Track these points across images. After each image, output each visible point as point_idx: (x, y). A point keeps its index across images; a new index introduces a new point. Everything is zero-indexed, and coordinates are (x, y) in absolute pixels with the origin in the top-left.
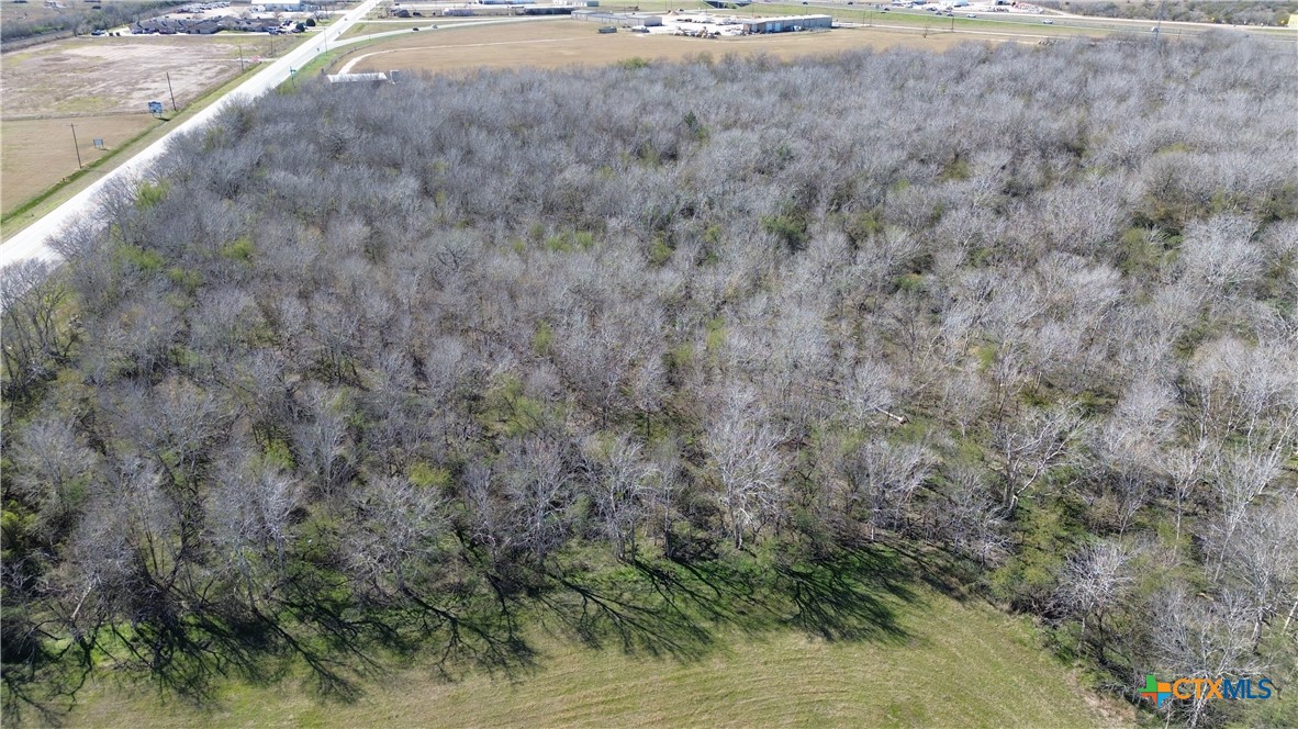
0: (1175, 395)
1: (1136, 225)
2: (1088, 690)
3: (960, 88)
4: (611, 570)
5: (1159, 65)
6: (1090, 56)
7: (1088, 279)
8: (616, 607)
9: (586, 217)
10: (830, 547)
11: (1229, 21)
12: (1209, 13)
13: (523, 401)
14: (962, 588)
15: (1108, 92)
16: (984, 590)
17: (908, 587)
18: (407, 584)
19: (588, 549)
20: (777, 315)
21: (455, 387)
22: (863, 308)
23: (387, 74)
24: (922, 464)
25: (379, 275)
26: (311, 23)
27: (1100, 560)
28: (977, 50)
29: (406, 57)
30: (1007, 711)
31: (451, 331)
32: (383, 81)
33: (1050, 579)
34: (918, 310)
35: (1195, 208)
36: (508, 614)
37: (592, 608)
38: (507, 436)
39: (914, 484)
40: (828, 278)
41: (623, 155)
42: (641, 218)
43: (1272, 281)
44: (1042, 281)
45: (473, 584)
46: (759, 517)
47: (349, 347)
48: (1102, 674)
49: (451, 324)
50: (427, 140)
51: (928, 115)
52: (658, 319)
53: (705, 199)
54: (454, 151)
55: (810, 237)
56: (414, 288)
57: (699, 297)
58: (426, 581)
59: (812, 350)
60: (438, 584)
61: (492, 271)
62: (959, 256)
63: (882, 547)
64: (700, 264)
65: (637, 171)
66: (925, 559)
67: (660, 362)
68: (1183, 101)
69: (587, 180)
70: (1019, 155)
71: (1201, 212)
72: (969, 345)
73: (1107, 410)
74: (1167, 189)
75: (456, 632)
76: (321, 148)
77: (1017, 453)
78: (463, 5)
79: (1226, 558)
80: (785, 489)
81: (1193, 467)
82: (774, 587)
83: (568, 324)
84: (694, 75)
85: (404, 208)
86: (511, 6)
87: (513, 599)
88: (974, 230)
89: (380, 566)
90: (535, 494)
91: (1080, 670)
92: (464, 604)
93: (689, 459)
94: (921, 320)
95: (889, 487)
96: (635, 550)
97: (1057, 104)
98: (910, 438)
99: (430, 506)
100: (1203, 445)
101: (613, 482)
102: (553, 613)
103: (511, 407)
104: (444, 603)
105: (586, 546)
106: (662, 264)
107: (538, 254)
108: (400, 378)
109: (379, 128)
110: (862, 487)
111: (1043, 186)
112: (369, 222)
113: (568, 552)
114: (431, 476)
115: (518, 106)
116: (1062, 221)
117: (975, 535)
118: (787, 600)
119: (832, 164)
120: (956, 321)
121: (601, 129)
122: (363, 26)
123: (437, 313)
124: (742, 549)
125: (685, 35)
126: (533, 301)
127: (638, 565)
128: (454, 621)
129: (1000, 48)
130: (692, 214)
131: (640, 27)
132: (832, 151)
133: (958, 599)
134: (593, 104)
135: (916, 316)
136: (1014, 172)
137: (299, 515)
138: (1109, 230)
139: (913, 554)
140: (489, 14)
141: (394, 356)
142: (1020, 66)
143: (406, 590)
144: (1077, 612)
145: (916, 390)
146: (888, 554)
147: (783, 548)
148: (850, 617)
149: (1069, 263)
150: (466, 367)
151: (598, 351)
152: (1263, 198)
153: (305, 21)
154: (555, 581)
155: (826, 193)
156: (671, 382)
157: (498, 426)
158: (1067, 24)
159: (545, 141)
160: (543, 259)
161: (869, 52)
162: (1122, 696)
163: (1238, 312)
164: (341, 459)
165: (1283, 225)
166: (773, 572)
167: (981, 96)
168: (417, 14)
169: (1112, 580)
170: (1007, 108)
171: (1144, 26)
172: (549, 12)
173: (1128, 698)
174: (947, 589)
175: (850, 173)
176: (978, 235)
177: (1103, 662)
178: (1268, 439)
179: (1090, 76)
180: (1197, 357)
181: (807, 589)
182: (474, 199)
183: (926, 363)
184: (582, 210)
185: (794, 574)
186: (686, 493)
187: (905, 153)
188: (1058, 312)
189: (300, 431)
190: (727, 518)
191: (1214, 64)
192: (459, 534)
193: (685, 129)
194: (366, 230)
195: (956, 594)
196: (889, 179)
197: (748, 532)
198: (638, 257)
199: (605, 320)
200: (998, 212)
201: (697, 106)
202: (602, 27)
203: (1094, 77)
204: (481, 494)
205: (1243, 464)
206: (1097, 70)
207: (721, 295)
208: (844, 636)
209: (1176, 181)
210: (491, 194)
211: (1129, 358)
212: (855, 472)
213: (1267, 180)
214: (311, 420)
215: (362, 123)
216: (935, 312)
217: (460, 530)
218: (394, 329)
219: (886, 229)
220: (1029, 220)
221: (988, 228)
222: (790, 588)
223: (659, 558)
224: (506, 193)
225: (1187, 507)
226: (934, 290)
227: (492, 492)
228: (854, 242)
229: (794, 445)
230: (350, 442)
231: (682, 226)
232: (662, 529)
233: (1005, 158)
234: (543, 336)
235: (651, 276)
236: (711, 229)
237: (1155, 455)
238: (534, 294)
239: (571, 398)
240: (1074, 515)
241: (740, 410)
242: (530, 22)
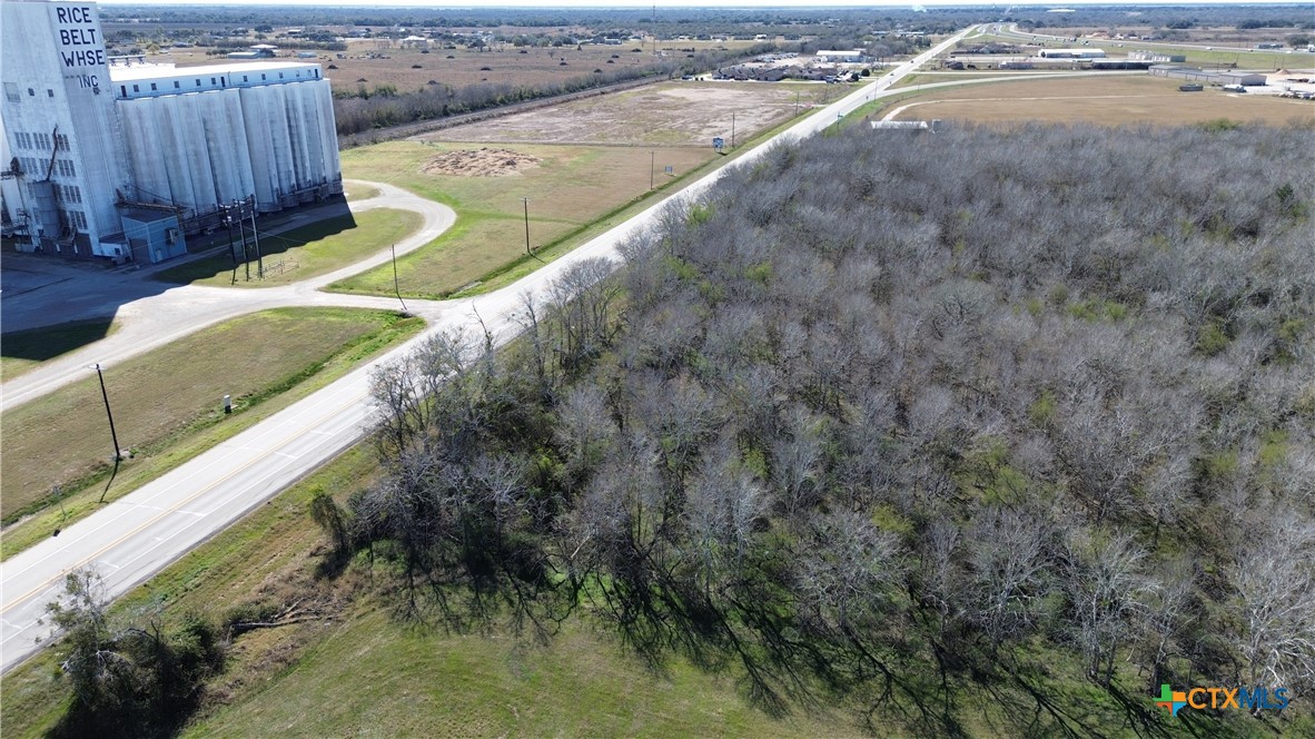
4: (1076, 685)
8: (1075, 727)
9: (1120, 288)
13: (1006, 471)
18: (852, 624)
19: (1054, 652)
21: (935, 439)
23: (929, 123)
25: (881, 314)
26: (866, 73)
29: (951, 107)
31: (942, 382)
32: (924, 129)
36: (947, 689)
37: (1047, 719)
38: (981, 504)
41: (1184, 225)
42: (1193, 296)
45: (917, 646)
46: (1294, 686)
47: (838, 380)
49: (943, 374)
50: (957, 189)
52: (1195, 415)
53: (1290, 287)
54: (982, 203)
56: (914, 333)
57: (1258, 401)
58: (869, 626)
60: (879, 634)
61: (999, 328)
64: (1265, 362)
65: (1201, 243)
67: (1187, 465)
69: (1131, 247)
75: (889, 687)
76: (851, 189)
78: (1023, 58)
83: (1076, 400)
84: (1299, 143)
85: (919, 253)
86: (1077, 60)
87: (955, 676)
89: (828, 596)
90: (1002, 572)
92: (902, 663)
93: (1207, 589)
96: (1111, 672)
99: (886, 553)
101: (1101, 587)
102: (1000, 708)
103: (992, 476)
104: (882, 654)
105: (1050, 648)
106: (1213, 354)
107: (1055, 319)
108: (881, 419)
109: (910, 175)
112: (882, 262)
113: (1027, 646)
114: (894, 523)
115: (1065, 163)
121: (1160, 193)
122: (915, 76)
123: (932, 361)
124: (1259, 717)
125: (1296, 96)
126: (1039, 367)
127: (1113, 690)
128: (889, 676)
130: (1265, 301)
131: (1234, 86)
134: (1157, 167)
137: (762, 524)
140: (1050, 67)
141: (881, 395)
143: (847, 630)
150: (951, 422)
151: (1108, 438)
153: (860, 72)
154: (1007, 675)
156: (1198, 493)
157: (973, 492)
159: (1089, 200)
160: (1059, 325)
164: (808, 483)
168: (971, 67)
172: (1121, 67)
182: (994, 252)
184: (1118, 279)
186: (1192, 626)
189: (779, 448)
190: (1245, 674)
192: (911, 591)
193: (1275, 202)
194: (877, 270)
198: (1180, 341)
199: (1122, 404)
201: (1297, 178)
202: (1185, 84)
204: (942, 555)
207: (1290, 405)
210: (1016, 249)
214: (791, 439)
215: (895, 168)
217: (912, 587)
218: (884, 369)
223: (1142, 691)
224: (1031, 251)
227: (953, 558)
230: (821, 469)
231: (1249, 313)
232: (1153, 660)
234: (1044, 406)
235: (1195, 365)
236: (1289, 324)
238: (1042, 360)
239: (1064, 481)
241: (1292, 548)
242: (1096, 76)
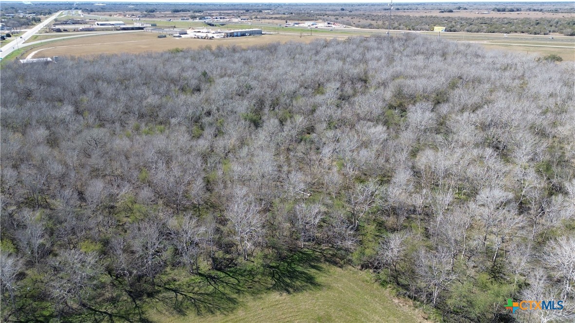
0: (412, 173)
1: (390, 108)
2: (394, 296)
3: (317, 58)
4: (187, 279)
5: (391, 46)
6: (365, 43)
7: (375, 130)
8: (191, 295)
9: (160, 119)
10: (285, 253)
11: (414, 30)
12: (406, 26)
13: (137, 206)
14: (341, 262)
15: (373, 58)
16: (350, 262)
17: (319, 265)
18: (85, 301)
19: (176, 271)
20: (252, 155)
21: (101, 203)
22: (288, 149)
23: (52, 58)
24: (320, 212)
25: (56, 152)
26: (8, 35)
27: (392, 242)
28: (322, 42)
29: (61, 50)
30: (364, 311)
31: (97, 177)
32: (50, 62)
33: (375, 253)
34: (311, 149)
35: (410, 101)
36: (138, 307)
37: (180, 297)
38: (130, 223)
39: (317, 221)
40: (273, 138)
41: (175, 90)
42: (186, 118)
43: (441, 126)
44: (357, 132)
45: (119, 296)
46: (254, 244)
47: (42, 190)
48: (399, 289)
49: (96, 173)
50: (76, 88)
51: (306, 69)
52: (199, 161)
53: (216, 108)
54: (90, 93)
55: (263, 122)
56: (76, 158)
57: (217, 151)
58: (94, 298)
59: (269, 169)
60: (101, 299)
61: (115, 146)
62: (325, 125)
63: (307, 250)
64: (216, 136)
65: (183, 97)
66: (325, 252)
67: (202, 181)
68: (401, 60)
69: (159, 102)
70: (343, 84)
71: (412, 102)
72: (332, 161)
73: (388, 182)
74: (399, 94)
75: (112, 320)
76: (19, 95)
77: (356, 203)
78: (89, 26)
79: (438, 235)
80: (264, 230)
81: (422, 201)
82: (263, 274)
83: (156, 168)
84: (204, 55)
85: (67, 120)
86: (113, 26)
87: (140, 300)
88: (329, 115)
89: (69, 294)
90: (147, 248)
91: (390, 288)
92: (115, 306)
93: (220, 223)
94: (312, 153)
95: (307, 223)
96: (198, 268)
97: (355, 63)
98: (314, 201)
99: (93, 262)
100: (424, 191)
101: (185, 238)
102: (161, 303)
103: (131, 210)
104: (104, 307)
105: (174, 270)
106: (198, 138)
107: (138, 137)
108: (72, 202)
109: (50, 84)
110: (296, 225)
111: (354, 95)
112: (48, 128)
113: (165, 274)
114: (92, 247)
115: (122, 71)
116: (363, 109)
117: (344, 239)
118: (269, 279)
119: (269, 91)
120: (326, 151)
121: (163, 79)
122: (37, 36)
123: (89, 168)
124: (247, 260)
125: (198, 38)
126: (137, 159)
127: (200, 275)
128: (111, 315)
129: (331, 41)
130: (210, 114)
131: (177, 35)
132: (268, 85)
133: (340, 267)
134: (158, 69)
135: (310, 151)
136: (342, 91)
137: (21, 276)
138: (380, 111)
139: (319, 251)
140: (103, 30)
141: (68, 191)
142: (340, 48)
143: (84, 305)
144: (387, 265)
145: (313, 181)
146: (310, 252)
147: (266, 256)
148: (297, 282)
149: (367, 125)
150: (106, 193)
151: (172, 179)
152: (434, 96)
153: (5, 35)
154: (161, 288)
155: (268, 103)
156: (208, 190)
157: (125, 219)
158: (355, 32)
159: (137, 86)
160: (141, 139)
161: (279, 44)
162: (407, 297)
163: (430, 139)
164: (42, 245)
165: (442, 105)
166: (262, 268)
167: (326, 60)
168: (65, 30)
169: (398, 249)
170: (336, 65)
171: (383, 32)
172: (133, 29)
173: (409, 297)
174: (335, 263)
175: (277, 94)
176: (331, 116)
177: (398, 284)
178: (447, 187)
179: (366, 51)
180: (418, 157)
181: (277, 272)
182: (103, 114)
183: (316, 169)
184: (158, 116)
185: (271, 267)
186: (219, 238)
187: (298, 85)
188: (365, 145)
189: (19, 234)
190: (240, 247)
191: (410, 45)
192: (110, 273)
193: (203, 78)
194: (47, 132)
195: (339, 265)
196: (293, 95)
197: (249, 252)
198: (186, 135)
199: (174, 165)
200: (338, 107)
201: (207, 68)
202: (159, 35)
203: (368, 52)
204: (120, 252)
205: (440, 197)
206: (368, 49)
207: (227, 149)
208: (295, 291)
209: (402, 91)
210: (112, 111)
211: (394, 160)
212: (293, 220)
213: (434, 89)
214: (25, 227)
215: (41, 82)
216: (318, 149)
217: (109, 271)
218: (66, 178)
219: (294, 116)
220: (350, 109)
221: (334, 113)
222: (271, 273)
223: (210, 270)
224: (119, 110)
225: (422, 217)
226: (316, 140)
227: (124, 251)
228: (282, 122)
229: (266, 210)
230: (47, 236)
231: (206, 120)
232: (210, 256)
233: (338, 85)
234: (144, 174)
235: (194, 143)
236: (219, 121)
237: (407, 198)
238: (138, 156)
239: (161, 202)
240: (381, 225)
241: (241, 198)
242: (123, 33)
